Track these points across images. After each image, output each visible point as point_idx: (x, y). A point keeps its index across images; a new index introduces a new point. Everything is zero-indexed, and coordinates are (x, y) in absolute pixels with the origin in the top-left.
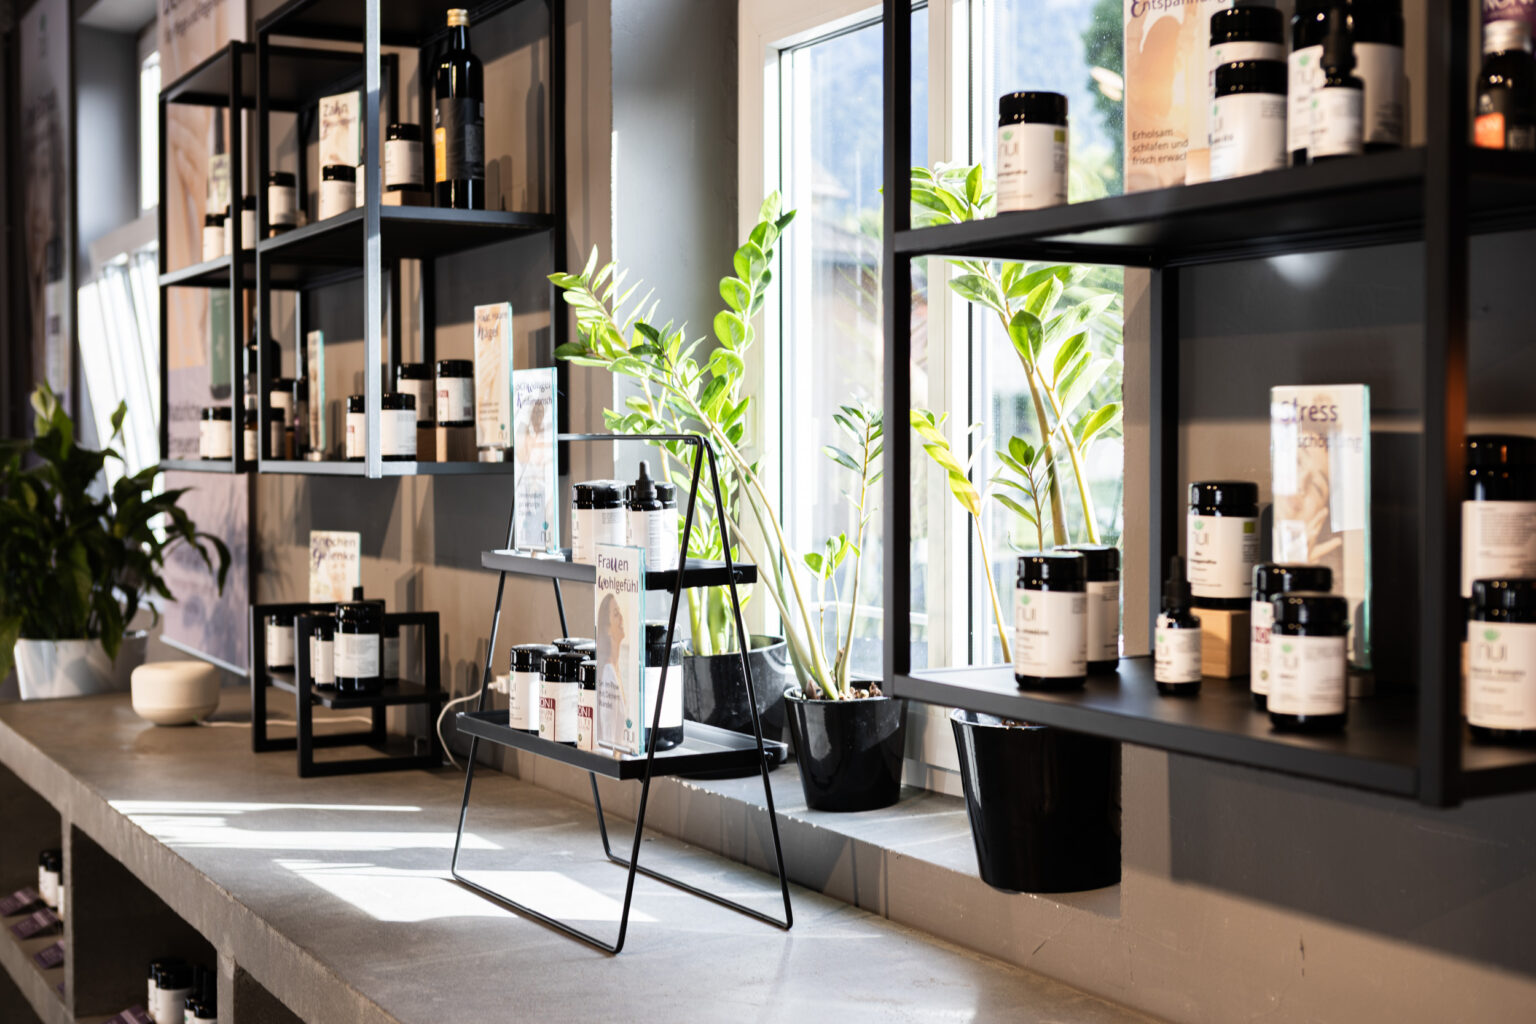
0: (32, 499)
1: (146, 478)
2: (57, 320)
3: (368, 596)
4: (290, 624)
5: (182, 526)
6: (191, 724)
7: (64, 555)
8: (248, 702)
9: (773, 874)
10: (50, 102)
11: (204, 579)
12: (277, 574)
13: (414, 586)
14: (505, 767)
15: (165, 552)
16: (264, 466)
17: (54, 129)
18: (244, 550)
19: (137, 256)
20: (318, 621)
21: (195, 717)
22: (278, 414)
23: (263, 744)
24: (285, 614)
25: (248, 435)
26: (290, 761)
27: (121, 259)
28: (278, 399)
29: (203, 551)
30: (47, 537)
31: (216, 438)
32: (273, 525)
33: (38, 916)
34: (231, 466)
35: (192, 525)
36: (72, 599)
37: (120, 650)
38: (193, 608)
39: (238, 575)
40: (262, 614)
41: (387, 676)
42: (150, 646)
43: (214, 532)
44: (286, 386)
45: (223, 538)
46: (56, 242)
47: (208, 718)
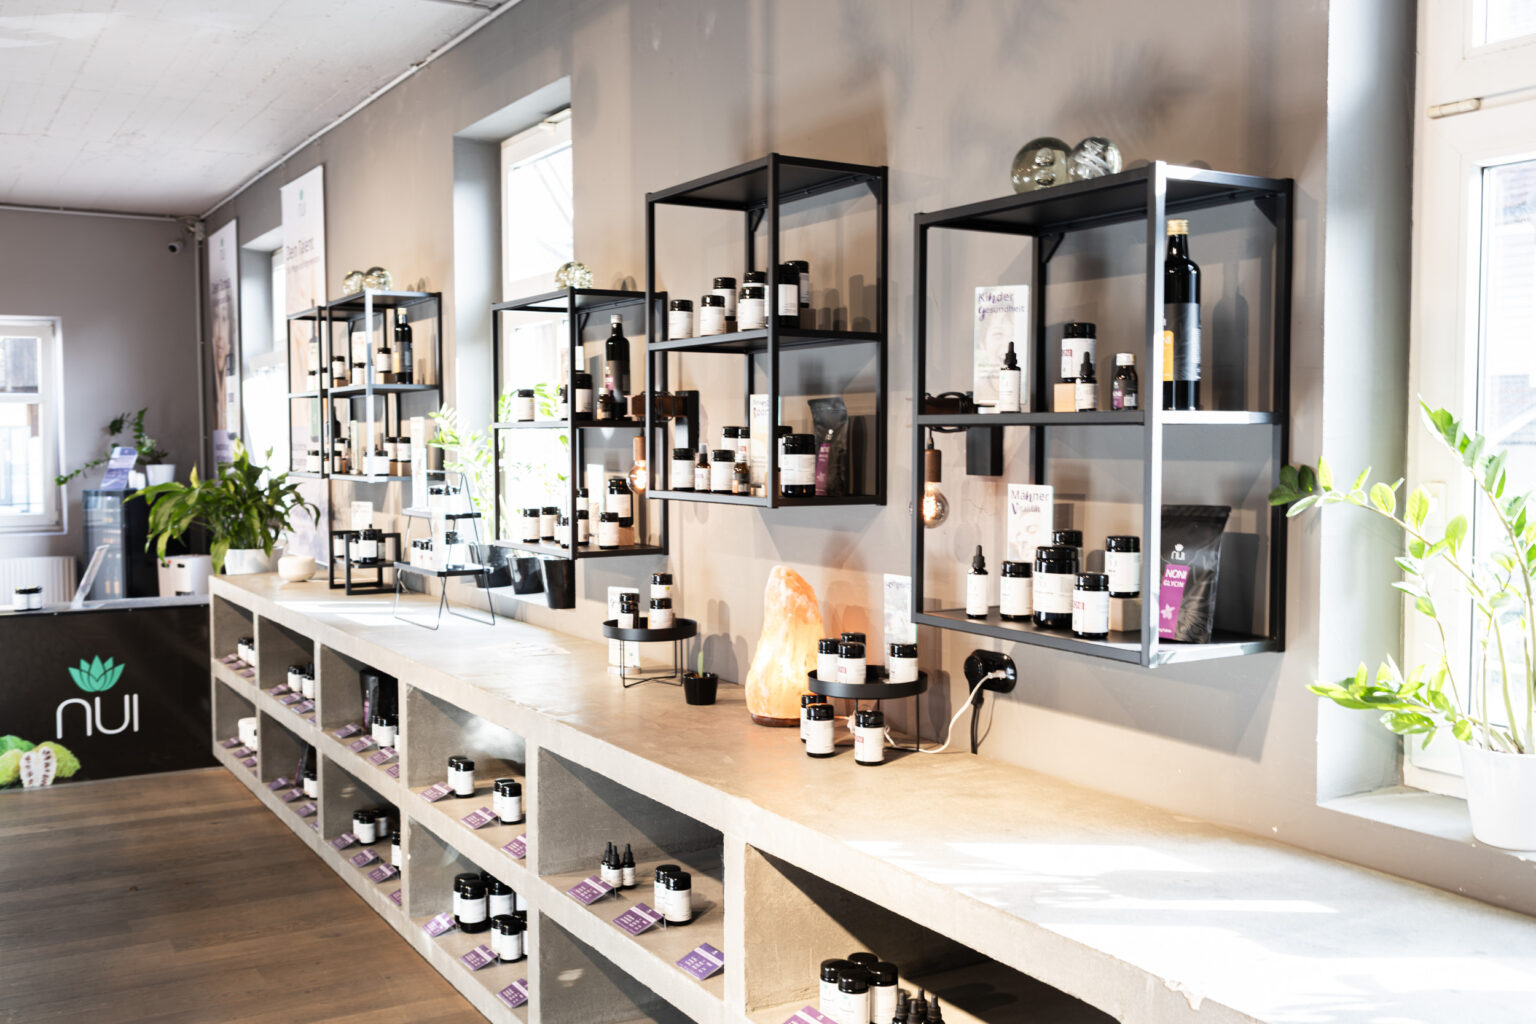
0: (232, 488)
1: (282, 479)
2: (232, 395)
3: (374, 527)
4: (342, 538)
5: (299, 500)
6: (304, 581)
7: (247, 512)
8: (327, 574)
9: (487, 611)
10: (227, 284)
11: (309, 522)
12: (341, 520)
13: (394, 524)
14: (427, 591)
15: (290, 512)
16: (332, 476)
17: (229, 299)
18: (327, 510)
19: (274, 368)
20: (354, 536)
21: (305, 578)
22: (339, 454)
23: (333, 586)
24: (340, 534)
25: (326, 463)
26: (343, 592)
27: (266, 368)
28: (339, 447)
29: (308, 510)
30: (239, 505)
31: (314, 463)
32: (338, 500)
33: (240, 662)
34: (320, 475)
35: (303, 499)
36: (250, 530)
37: (272, 553)
38: (304, 537)
39: (324, 520)
40: (332, 534)
41: (380, 557)
42: (284, 553)
43: (313, 502)
44: (342, 441)
45: (317, 506)
46: (231, 355)
47: (310, 578)
